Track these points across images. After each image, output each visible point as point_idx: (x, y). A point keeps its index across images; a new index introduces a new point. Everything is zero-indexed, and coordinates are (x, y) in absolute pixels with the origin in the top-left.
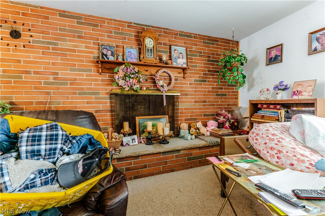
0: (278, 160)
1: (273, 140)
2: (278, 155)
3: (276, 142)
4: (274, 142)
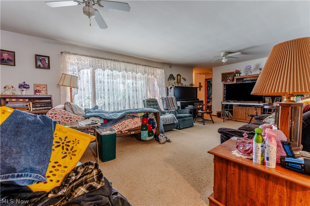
0: (71, 122)
1: (66, 114)
2: (70, 119)
3: (67, 114)
4: (66, 115)
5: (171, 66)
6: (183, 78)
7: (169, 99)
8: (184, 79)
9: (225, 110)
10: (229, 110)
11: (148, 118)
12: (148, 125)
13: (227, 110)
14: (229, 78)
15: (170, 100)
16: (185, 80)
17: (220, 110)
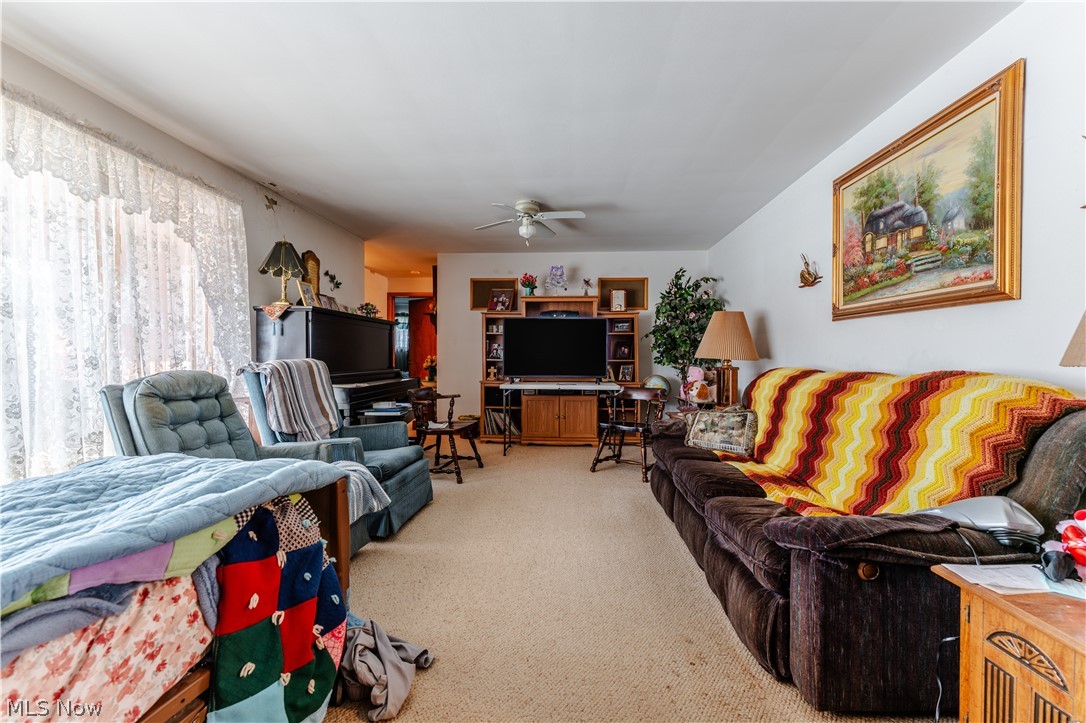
5: (276, 203)
6: (327, 274)
7: (296, 374)
8: (332, 278)
9: (493, 410)
10: (507, 410)
11: (281, 557)
12: (278, 617)
13: (500, 411)
14: (501, 299)
15: (301, 380)
16: (338, 285)
17: (476, 410)
